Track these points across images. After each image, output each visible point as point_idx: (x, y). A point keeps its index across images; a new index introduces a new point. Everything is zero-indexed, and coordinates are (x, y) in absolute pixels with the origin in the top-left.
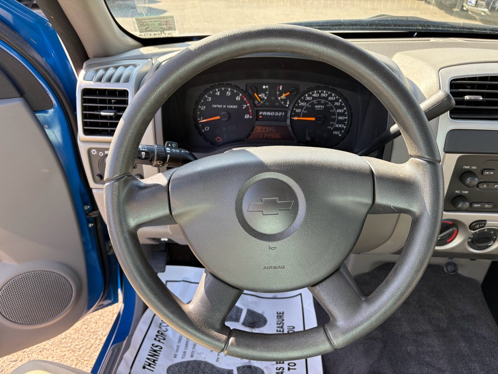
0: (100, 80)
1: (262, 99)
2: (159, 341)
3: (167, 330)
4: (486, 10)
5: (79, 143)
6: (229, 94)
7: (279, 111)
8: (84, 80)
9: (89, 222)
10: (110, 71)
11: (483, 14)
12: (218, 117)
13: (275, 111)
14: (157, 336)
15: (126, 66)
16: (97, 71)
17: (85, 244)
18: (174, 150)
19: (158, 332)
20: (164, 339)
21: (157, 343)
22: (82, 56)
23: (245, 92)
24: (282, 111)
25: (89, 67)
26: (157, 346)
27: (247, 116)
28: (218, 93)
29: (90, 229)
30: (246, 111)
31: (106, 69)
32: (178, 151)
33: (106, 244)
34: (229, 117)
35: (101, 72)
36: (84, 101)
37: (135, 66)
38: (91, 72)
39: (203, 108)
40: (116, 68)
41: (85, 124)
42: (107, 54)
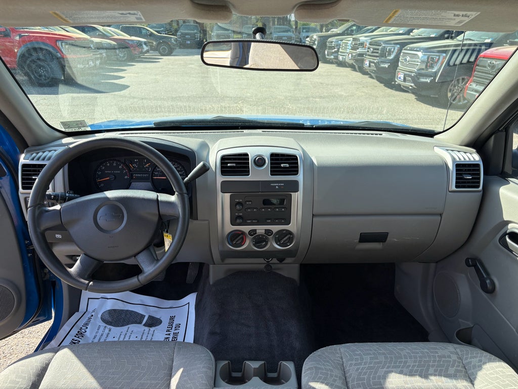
0: (33, 159)
1: (135, 167)
2: (78, 337)
3: (86, 331)
4: (412, 84)
5: (19, 194)
6: (115, 164)
7: (145, 174)
8: (23, 159)
9: (29, 253)
10: (40, 154)
11: (410, 87)
12: (108, 178)
13: (143, 174)
14: (77, 334)
15: (50, 151)
16: (32, 154)
17: (25, 269)
18: (70, 195)
19: (78, 332)
20: (83, 337)
21: (76, 339)
22: (24, 146)
23: (124, 164)
24: (147, 174)
25: (28, 152)
26: (76, 340)
27: (126, 177)
28: (109, 165)
29: (29, 258)
30: (126, 174)
31: (38, 153)
32: (73, 195)
33: (42, 271)
34: (115, 178)
35: (34, 155)
36: (23, 171)
37: (55, 150)
38: (29, 155)
39: (100, 173)
40: (44, 152)
41: (23, 183)
42: (40, 144)
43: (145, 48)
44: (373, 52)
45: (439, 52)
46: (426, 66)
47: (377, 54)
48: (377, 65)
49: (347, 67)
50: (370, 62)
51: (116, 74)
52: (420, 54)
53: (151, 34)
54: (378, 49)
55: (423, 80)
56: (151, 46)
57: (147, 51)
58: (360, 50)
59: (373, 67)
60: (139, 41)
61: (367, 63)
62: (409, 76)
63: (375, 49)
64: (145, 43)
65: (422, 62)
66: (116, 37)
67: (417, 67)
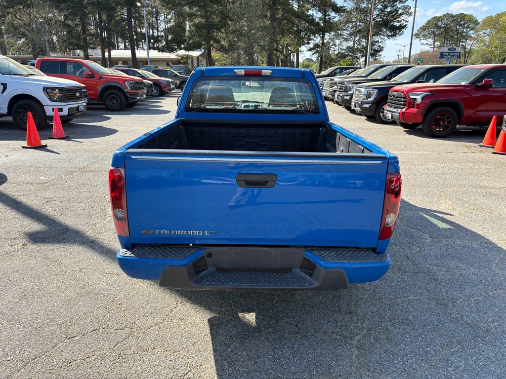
43: (172, 86)
44: (340, 89)
45: (373, 88)
46: (367, 97)
47: (342, 90)
48: (342, 97)
49: (330, 101)
50: (338, 96)
51: (156, 104)
52: (363, 90)
53: (176, 76)
54: (343, 87)
55: (365, 106)
56: (176, 85)
57: (173, 89)
58: (335, 88)
59: (340, 99)
60: (168, 81)
61: (336, 96)
62: (358, 103)
63: (341, 87)
64: (172, 82)
65: (364, 95)
66: (151, 78)
67: (362, 98)
